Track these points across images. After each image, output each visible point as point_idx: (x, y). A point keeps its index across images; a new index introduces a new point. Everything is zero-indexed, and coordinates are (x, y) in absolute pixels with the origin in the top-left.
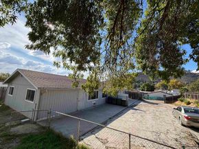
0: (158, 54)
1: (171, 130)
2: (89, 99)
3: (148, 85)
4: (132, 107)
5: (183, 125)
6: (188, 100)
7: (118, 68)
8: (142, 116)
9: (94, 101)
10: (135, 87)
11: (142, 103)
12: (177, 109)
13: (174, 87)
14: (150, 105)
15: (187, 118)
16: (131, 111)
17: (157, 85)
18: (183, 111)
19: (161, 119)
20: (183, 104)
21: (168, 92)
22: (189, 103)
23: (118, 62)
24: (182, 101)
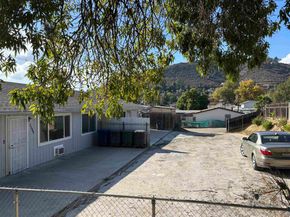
0: (219, 10)
1: (236, 182)
2: (44, 138)
3: (193, 96)
4: (158, 147)
5: (258, 168)
6: (270, 120)
7: (122, 42)
8: (180, 164)
9: (58, 144)
10: (166, 102)
11: (181, 136)
12: (249, 139)
13: (247, 97)
14: (197, 138)
15: (265, 153)
16: (157, 156)
17: (214, 94)
18: (259, 141)
19: (219, 164)
20: (261, 128)
21: (236, 108)
22: (270, 126)
23: (121, 22)
24: (259, 124)
